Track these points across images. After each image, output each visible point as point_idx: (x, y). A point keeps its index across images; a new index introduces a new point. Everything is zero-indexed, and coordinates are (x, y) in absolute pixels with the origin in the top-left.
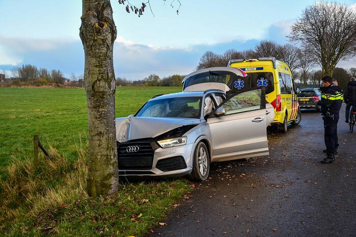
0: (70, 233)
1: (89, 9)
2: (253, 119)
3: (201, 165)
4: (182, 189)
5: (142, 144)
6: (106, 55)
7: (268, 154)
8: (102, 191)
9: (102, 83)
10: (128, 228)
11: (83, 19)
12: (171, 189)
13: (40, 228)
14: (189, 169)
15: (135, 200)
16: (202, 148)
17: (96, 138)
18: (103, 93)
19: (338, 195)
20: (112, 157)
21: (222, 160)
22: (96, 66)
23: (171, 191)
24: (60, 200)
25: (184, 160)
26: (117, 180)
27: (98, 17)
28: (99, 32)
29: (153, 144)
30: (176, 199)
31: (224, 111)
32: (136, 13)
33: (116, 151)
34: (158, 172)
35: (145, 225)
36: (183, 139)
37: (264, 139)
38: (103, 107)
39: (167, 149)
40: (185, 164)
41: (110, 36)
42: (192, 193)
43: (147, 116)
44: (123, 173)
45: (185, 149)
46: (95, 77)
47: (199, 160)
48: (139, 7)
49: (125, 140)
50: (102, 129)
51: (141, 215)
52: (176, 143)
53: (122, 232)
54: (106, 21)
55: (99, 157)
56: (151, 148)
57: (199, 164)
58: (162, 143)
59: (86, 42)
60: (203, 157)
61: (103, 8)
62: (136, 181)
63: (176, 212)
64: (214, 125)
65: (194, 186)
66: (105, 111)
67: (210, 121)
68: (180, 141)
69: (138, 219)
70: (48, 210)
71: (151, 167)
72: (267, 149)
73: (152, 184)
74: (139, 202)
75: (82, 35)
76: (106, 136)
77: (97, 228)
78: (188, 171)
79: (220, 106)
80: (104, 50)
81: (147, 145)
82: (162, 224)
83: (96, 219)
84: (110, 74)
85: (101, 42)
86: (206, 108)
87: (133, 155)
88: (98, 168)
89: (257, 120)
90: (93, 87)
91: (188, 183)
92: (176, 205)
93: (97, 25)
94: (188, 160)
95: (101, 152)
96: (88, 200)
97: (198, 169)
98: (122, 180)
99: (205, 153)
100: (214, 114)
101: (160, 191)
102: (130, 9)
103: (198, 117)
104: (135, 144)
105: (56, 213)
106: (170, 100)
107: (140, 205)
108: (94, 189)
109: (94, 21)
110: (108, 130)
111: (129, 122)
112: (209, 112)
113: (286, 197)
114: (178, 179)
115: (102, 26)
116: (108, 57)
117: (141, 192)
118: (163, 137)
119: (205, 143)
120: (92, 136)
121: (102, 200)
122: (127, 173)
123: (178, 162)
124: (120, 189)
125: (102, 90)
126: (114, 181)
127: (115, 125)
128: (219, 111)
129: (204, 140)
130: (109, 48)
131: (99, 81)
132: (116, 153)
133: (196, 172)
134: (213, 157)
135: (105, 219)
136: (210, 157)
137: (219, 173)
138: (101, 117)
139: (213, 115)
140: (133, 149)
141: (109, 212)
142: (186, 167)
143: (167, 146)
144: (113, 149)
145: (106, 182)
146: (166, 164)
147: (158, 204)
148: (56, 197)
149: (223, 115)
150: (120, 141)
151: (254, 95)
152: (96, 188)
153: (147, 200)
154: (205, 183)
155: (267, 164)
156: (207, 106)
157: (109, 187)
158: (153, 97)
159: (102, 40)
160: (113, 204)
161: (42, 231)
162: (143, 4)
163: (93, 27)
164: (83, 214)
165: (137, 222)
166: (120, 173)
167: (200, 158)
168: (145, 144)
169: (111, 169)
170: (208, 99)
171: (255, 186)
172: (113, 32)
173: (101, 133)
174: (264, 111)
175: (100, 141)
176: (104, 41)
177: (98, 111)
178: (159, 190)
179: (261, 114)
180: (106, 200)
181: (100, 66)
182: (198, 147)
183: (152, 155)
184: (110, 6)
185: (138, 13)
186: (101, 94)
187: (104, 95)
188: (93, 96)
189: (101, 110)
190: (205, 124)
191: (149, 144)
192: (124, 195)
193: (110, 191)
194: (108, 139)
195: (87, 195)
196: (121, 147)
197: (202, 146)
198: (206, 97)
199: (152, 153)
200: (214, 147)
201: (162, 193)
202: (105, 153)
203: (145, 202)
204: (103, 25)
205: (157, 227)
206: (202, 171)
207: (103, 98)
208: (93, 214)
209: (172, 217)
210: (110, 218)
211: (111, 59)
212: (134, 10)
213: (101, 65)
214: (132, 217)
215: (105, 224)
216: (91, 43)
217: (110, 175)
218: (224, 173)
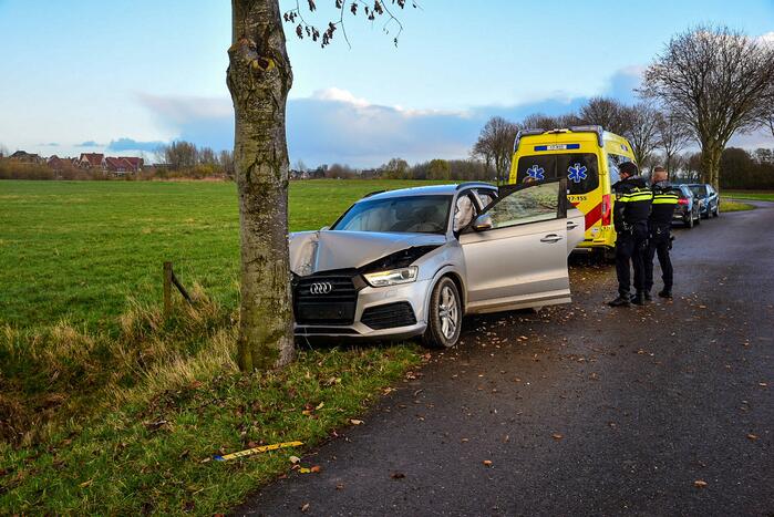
0: (192, 431)
1: (244, 36)
2: (543, 236)
3: (444, 319)
4: (407, 361)
5: (336, 279)
6: (271, 118)
7: (569, 300)
8: (263, 362)
9: (264, 169)
10: (293, 427)
11: (231, 53)
12: (386, 360)
13: (147, 422)
14: (420, 325)
15: (317, 378)
16: (446, 289)
17: (254, 266)
18: (267, 186)
19: (689, 376)
20: (282, 302)
21: (485, 311)
22: (254, 138)
23: (385, 363)
24: (190, 375)
25: (411, 310)
26: (291, 341)
27: (258, 49)
28: (258, 76)
29: (356, 280)
30: (392, 378)
31: (489, 222)
32: (315, 39)
33: (289, 290)
34: (365, 331)
35: (323, 423)
36: (411, 271)
37: (563, 273)
38: (265, 211)
39: (382, 288)
40: (413, 315)
41: (278, 83)
42: (424, 368)
43: (354, 228)
44: (301, 330)
45: (414, 289)
46: (252, 158)
47: (440, 310)
48: (323, 30)
49: (309, 272)
50: (264, 251)
51: (322, 405)
52: (399, 278)
53: (280, 434)
54: (272, 57)
55: (258, 301)
56: (352, 286)
57: (441, 318)
58: (372, 278)
59: (237, 95)
60: (449, 304)
61: (268, 34)
62: (324, 344)
63: (388, 401)
64: (471, 246)
65: (429, 356)
66: (269, 219)
67: (463, 239)
68: (406, 276)
69: (314, 412)
70: (167, 391)
71: (351, 321)
72: (568, 292)
73: (353, 352)
74: (321, 383)
75: (231, 82)
76: (270, 264)
77: (240, 427)
78: (419, 330)
79: (487, 209)
80: (269, 109)
81: (347, 281)
82: (358, 422)
83: (243, 410)
84: (278, 153)
85: (263, 94)
86: (458, 216)
87: (320, 298)
88: (256, 320)
89: (551, 238)
90: (248, 175)
91: (419, 352)
92: (389, 390)
93: (256, 63)
94: (420, 311)
95: (262, 292)
96: (237, 377)
97: (438, 325)
98: (300, 343)
99: (453, 297)
100: (473, 228)
101: (366, 363)
102: (304, 32)
103: (442, 231)
104: (320, 280)
105: (181, 397)
106: (395, 201)
107: (322, 388)
108: (248, 358)
109: (251, 58)
110: (274, 253)
111: (317, 240)
113: (594, 379)
114: (401, 343)
115: (264, 64)
116: (277, 121)
117: (331, 365)
118: (375, 267)
119: (453, 280)
120: (247, 264)
121: (258, 376)
122: (309, 330)
123: (402, 312)
124: (295, 358)
125: (263, 180)
126: (284, 345)
127: (287, 243)
128: (480, 222)
129: (450, 275)
130: (279, 105)
131: (259, 164)
132: (290, 295)
133: (436, 332)
134: (468, 306)
135: (258, 411)
136: (463, 306)
137: (482, 335)
138: (262, 230)
139: (470, 228)
140: (321, 288)
141: (264, 399)
142: (415, 322)
143: (383, 284)
144: (283, 287)
145: (271, 346)
146: (377, 316)
147: (358, 387)
148: (185, 370)
149: (488, 228)
150: (300, 274)
151: (550, 192)
152: (255, 356)
153: (339, 380)
154: (450, 351)
155: (572, 319)
157: (276, 354)
158: (367, 196)
159: (265, 90)
160: (277, 385)
161: (150, 427)
162: (330, 25)
163: (248, 67)
164: (223, 399)
165: (311, 417)
166: (298, 331)
167: (443, 306)
168: (342, 279)
169: (279, 324)
170: (465, 200)
171: (540, 358)
172: (286, 77)
173: (261, 258)
174: (563, 223)
175: (260, 272)
176: (268, 92)
177: (257, 219)
178: (364, 363)
179: (559, 227)
180: (264, 377)
181: (261, 138)
182: (440, 286)
183: (354, 301)
184: (282, 31)
185: (320, 39)
186: (262, 189)
187: (267, 189)
188: (248, 191)
189: (261, 216)
190: (456, 245)
191: (349, 280)
192: (300, 370)
193: (278, 363)
194: (274, 269)
195: (237, 369)
196: (300, 284)
197: (447, 284)
198: (460, 196)
199: (353, 296)
200: (471, 287)
201: (369, 368)
202: (268, 294)
203: (334, 383)
204: (267, 64)
205: (345, 427)
206: (446, 330)
207: (265, 195)
208: (238, 402)
209: (378, 412)
210: (266, 408)
211: (281, 124)
212: (312, 34)
213: (264, 136)
214: (305, 409)
215: (255, 419)
216: (245, 97)
217: (278, 334)
218: (489, 334)
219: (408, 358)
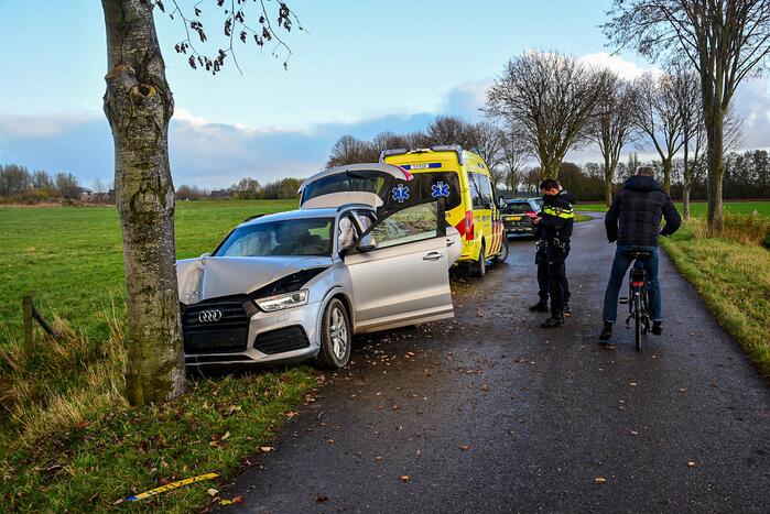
0: (95, 473)
1: (121, 62)
2: (425, 254)
3: (335, 340)
4: (303, 384)
5: (226, 306)
6: (154, 145)
7: (452, 315)
8: (155, 395)
9: (149, 197)
10: (203, 460)
11: (109, 80)
12: (282, 385)
13: (37, 468)
14: (313, 347)
15: (216, 407)
16: (336, 310)
17: (141, 297)
18: (152, 214)
19: (568, 381)
20: (172, 332)
21: (373, 330)
22: (137, 166)
23: (283, 389)
24: (75, 414)
25: (304, 333)
26: (183, 372)
27: (137, 76)
28: (139, 103)
29: (247, 305)
30: (292, 403)
31: (373, 243)
32: (208, 69)
33: (179, 319)
34: (258, 356)
35: (234, 453)
36: (302, 295)
37: (445, 289)
38: (151, 241)
39: (274, 314)
40: (307, 339)
41: (160, 111)
42: (321, 390)
43: (236, 254)
44: (193, 360)
45: (305, 311)
46: (136, 187)
47: (332, 331)
48: (214, 57)
49: (196, 300)
50: (152, 283)
51: (228, 434)
52: (290, 302)
53: (192, 468)
54: (152, 83)
55: (147, 333)
56: (243, 312)
57: (332, 338)
58: (264, 303)
59: (117, 122)
60: (339, 324)
61: (147, 60)
62: (217, 373)
63: (293, 425)
64: (357, 267)
65: (323, 378)
66: (155, 248)
67: (348, 260)
68: (297, 299)
69: (222, 443)
70: (53, 434)
71: (244, 348)
72: (451, 307)
73: (248, 379)
74: (223, 412)
75: (108, 108)
76: (158, 294)
77: (147, 464)
78: (312, 353)
79: (367, 232)
80: (151, 136)
81: (237, 308)
82: (267, 449)
83: (145, 446)
84: (163, 180)
85: (145, 122)
86: (342, 237)
87: (209, 326)
88: (145, 352)
89: (433, 257)
90: (132, 204)
91: (312, 374)
92: (291, 414)
93: (136, 91)
94: (313, 333)
95: (150, 324)
96: (129, 412)
97: (330, 347)
98: (191, 373)
99: (342, 318)
100: (357, 248)
101: (262, 390)
102: (197, 62)
103: (328, 254)
104: (214, 307)
105: (69, 440)
106: (276, 225)
107: (225, 417)
108: (140, 392)
109: (129, 83)
110: (163, 283)
111: (203, 267)
112: (348, 244)
113: (484, 390)
114: (294, 366)
115: (145, 92)
116: (159, 148)
117: (227, 393)
118: (265, 292)
119: (342, 301)
120: (134, 295)
121: (156, 411)
122: (200, 359)
123: (295, 335)
124: (188, 389)
125: (148, 209)
126: (176, 376)
127: (175, 272)
128: (365, 242)
129: (339, 296)
130: (161, 132)
131: (144, 192)
132: (180, 325)
133: (328, 353)
134: (357, 325)
135: (162, 446)
136: (351, 326)
137: (370, 353)
138: (149, 259)
139: (355, 250)
140: (211, 315)
141: (166, 433)
142: (308, 345)
143: (274, 309)
144: (173, 317)
145: (162, 378)
146: (268, 341)
147: (260, 413)
148: (67, 409)
149: (372, 248)
150: (186, 303)
151: (426, 212)
152: (143, 389)
153: (239, 408)
154: (343, 372)
155: (451, 334)
156: (344, 235)
157: (168, 386)
158: (247, 220)
159: (147, 117)
160: (176, 418)
161: (42, 473)
162: (220, 51)
163: (128, 94)
164: (120, 438)
165: (220, 448)
166: (188, 360)
167: (334, 327)
168: (232, 306)
169: (171, 354)
170: (346, 222)
171: (431, 373)
172: (168, 104)
173: (149, 288)
174: (443, 240)
175: (149, 303)
176: (150, 119)
177: (144, 249)
178: (260, 389)
179: (439, 245)
180: (161, 410)
181: (145, 165)
182: (330, 307)
183: (247, 326)
184: (160, 57)
185: (212, 68)
186: (147, 218)
187: (153, 217)
188: (133, 220)
189: (148, 246)
190: (342, 266)
191: (240, 306)
192: (196, 401)
193: (171, 395)
194: (163, 300)
195: (126, 404)
196: (189, 312)
197: (336, 305)
198: (341, 218)
199: (245, 322)
200: (358, 307)
201: (266, 393)
202: (158, 324)
203: (234, 411)
204: (148, 91)
205: (257, 454)
206: (338, 350)
207: (151, 224)
208: (138, 438)
209: (285, 437)
210: (169, 443)
211: (164, 151)
212: (205, 64)
213: (147, 164)
214: (211, 440)
215: (160, 454)
216: (126, 125)
217: (169, 365)
218: (376, 352)
219: (304, 382)
